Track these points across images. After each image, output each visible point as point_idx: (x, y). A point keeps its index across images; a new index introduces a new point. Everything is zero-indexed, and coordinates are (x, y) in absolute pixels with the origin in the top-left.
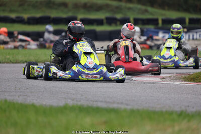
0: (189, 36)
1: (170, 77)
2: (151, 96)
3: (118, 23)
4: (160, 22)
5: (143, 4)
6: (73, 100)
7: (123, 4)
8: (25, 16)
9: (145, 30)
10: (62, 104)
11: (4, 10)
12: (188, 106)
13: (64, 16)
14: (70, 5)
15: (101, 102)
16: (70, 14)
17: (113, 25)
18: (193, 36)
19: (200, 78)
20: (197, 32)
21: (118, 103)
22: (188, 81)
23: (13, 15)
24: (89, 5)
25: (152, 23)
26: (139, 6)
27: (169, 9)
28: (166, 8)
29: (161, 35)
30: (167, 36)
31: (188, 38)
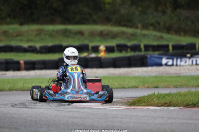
0: (192, 61)
3: (129, 50)
8: (38, 45)
11: (21, 40)
17: (124, 52)
18: (196, 61)
23: (25, 45)
24: (105, 33)
25: (163, 49)
26: (155, 33)
27: (184, 36)
28: (182, 34)
29: (164, 61)
30: (170, 62)
31: (191, 63)
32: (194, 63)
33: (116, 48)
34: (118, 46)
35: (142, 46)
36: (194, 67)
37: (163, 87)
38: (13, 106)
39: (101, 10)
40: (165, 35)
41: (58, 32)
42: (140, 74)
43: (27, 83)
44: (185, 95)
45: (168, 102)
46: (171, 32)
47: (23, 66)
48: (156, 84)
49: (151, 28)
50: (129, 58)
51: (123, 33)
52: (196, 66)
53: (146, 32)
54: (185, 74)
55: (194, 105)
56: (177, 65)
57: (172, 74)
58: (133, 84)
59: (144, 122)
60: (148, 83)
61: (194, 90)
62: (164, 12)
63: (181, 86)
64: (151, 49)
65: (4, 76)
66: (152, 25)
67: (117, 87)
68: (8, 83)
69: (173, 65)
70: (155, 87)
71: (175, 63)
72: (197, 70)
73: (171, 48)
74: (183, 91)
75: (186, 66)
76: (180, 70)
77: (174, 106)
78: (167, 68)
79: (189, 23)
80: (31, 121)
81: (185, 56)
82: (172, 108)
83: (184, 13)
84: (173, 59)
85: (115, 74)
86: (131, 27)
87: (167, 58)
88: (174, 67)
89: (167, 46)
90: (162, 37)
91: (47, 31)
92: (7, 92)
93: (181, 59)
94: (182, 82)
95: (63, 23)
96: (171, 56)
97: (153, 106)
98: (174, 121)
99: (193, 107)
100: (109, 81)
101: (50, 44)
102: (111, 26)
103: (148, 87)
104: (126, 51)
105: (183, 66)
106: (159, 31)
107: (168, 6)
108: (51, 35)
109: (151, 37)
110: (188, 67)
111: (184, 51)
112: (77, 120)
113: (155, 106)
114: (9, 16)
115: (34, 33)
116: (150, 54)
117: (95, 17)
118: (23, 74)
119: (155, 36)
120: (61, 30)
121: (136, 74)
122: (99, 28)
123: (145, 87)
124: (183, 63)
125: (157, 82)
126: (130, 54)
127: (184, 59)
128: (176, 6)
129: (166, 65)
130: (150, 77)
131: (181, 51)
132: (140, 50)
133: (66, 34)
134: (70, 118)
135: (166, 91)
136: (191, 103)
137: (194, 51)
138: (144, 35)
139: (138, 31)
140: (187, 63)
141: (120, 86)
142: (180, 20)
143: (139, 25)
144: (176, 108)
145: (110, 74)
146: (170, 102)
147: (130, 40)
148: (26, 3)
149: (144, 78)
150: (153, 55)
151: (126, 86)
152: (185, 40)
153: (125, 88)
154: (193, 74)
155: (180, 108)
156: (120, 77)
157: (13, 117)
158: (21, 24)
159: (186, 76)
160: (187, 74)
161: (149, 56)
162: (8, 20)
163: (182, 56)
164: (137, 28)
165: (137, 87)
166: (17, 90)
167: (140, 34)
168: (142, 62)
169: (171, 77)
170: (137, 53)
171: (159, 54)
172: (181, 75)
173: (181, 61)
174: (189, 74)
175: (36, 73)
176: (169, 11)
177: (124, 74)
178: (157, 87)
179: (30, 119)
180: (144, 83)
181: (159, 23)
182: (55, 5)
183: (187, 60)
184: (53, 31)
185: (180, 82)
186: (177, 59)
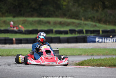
0: (113, 40)
24: (62, 22)
25: (96, 33)
26: (92, 23)
27: (109, 25)
28: (108, 24)
29: (97, 40)
30: (101, 40)
31: (112, 41)
32: (115, 41)
33: (69, 32)
34: (70, 30)
35: (84, 31)
36: (115, 43)
37: (96, 55)
38: (9, 65)
39: (60, 9)
40: (98, 24)
41: (35, 22)
42: (82, 47)
43: (17, 52)
44: (109, 60)
45: (99, 64)
46: (101, 23)
47: (15, 41)
48: (92, 53)
49: (90, 20)
50: (76, 38)
51: (73, 23)
53: (86, 22)
54: (109, 48)
55: (114, 66)
56: (104, 42)
57: (102, 47)
58: (79, 53)
59: (85, 76)
60: (87, 52)
61: (114, 57)
62: (97, 11)
63: (107, 55)
64: (89, 32)
65: (4, 47)
66: (90, 18)
67: (69, 54)
68: (6, 51)
69: (102, 42)
70: (92, 55)
71: (103, 41)
73: (101, 32)
74: (108, 57)
75: (110, 43)
76: (106, 45)
77: (103, 66)
78: (99, 44)
79: (112, 17)
80: (19, 74)
82: (102, 67)
83: (109, 11)
84: (102, 39)
85: (68, 47)
86: (78, 19)
87: (99, 38)
88: (103, 43)
89: (99, 31)
90: (96, 26)
91: (29, 21)
92: (5, 57)
93: (107, 38)
94: (107, 52)
95: (38, 16)
96: (101, 37)
97: (90, 66)
98: (102, 75)
99: (114, 67)
100: (64, 51)
101: (31, 29)
102: (66, 18)
103: (88, 55)
104: (75, 33)
105: (108, 43)
106: (94, 22)
107: (100, 8)
108: (31, 23)
109: (89, 25)
110: (111, 43)
111: (109, 34)
112: (46, 73)
113: (92, 66)
114: (7, 12)
115: (22, 22)
116: (88, 35)
117: (57, 13)
118: (15, 46)
119: (92, 25)
120: (37, 21)
121: (81, 47)
122: (59, 20)
123: (86, 55)
124: (108, 41)
125: (93, 52)
126: (77, 35)
127: (108, 39)
128: (104, 7)
129: (98, 42)
130: (89, 49)
131: (107, 34)
132: (83, 33)
133: (40, 23)
134: (42, 72)
135: (98, 58)
136: (112, 65)
137: (114, 34)
138: (86, 24)
139: (82, 22)
140: (110, 41)
141: (71, 54)
142: (106, 15)
143: (83, 18)
144: (104, 67)
145: (65, 47)
146: (100, 64)
147: (77, 27)
148: (17, 4)
149: (85, 49)
150: (90, 36)
151: (75, 54)
152: (109, 27)
153: (74, 55)
154: (114, 47)
155: (106, 67)
156: (71, 49)
157: (9, 72)
158: (14, 17)
159: (109, 49)
160: (110, 48)
161: (88, 37)
162: (6, 14)
163: (108, 37)
164: (81, 20)
165: (81, 55)
166: (11, 56)
167: (83, 24)
168: (84, 40)
169: (101, 49)
170: (81, 35)
171: (94, 36)
172: (107, 48)
173: (107, 40)
174: (112, 47)
175: (22, 46)
176: (100, 10)
177: (73, 47)
178: (93, 55)
179: (19, 73)
180: (85, 52)
181: (94, 17)
182: (34, 6)
183: (111, 39)
184: (33, 21)
185: (106, 52)
186: (104, 39)
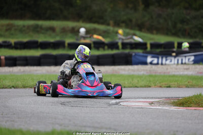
0: (178, 60)
1: (158, 102)
2: (140, 121)
3: (106, 47)
4: (149, 46)
5: (131, 28)
6: (61, 125)
7: (111, 28)
8: (12, 41)
9: (133, 54)
10: (49, 129)
12: (177, 131)
13: (52, 40)
14: (58, 30)
15: (90, 127)
16: (58, 39)
17: (101, 49)
18: (182, 60)
19: (189, 102)
20: (185, 57)
21: (106, 128)
22: (177, 106)
24: (76, 29)
26: (128, 31)
27: (157, 34)
28: (155, 32)
29: (149, 59)
30: (155, 61)
31: (176, 62)
32: (180, 62)
33: (92, 45)
34: (95, 43)
35: (120, 44)
36: (180, 66)
40: (138, 33)
41: (28, 27)
46: (143, 30)
49: (123, 25)
50: (113, 56)
52: (182, 66)
56: (162, 64)
64: (128, 46)
66: (124, 22)
69: (158, 64)
71: (160, 62)
72: (185, 69)
75: (171, 65)
76: (167, 69)
79: (161, 21)
81: (171, 55)
84: (158, 58)
88: (160, 66)
89: (145, 44)
91: (18, 26)
93: (166, 57)
95: (33, 18)
96: (156, 55)
102: (83, 22)
104: (104, 48)
105: (169, 65)
110: (175, 66)
115: (5, 28)
120: (32, 26)
122: (71, 24)
124: (168, 62)
127: (169, 58)
129: (151, 63)
132: (117, 48)
133: (37, 29)
140: (173, 62)
142: (152, 17)
143: (111, 22)
164: (108, 24)
167: (113, 32)
168: (126, 60)
173: (166, 60)
181: (131, 21)
183: (173, 59)
184: (24, 26)
186: (162, 58)
